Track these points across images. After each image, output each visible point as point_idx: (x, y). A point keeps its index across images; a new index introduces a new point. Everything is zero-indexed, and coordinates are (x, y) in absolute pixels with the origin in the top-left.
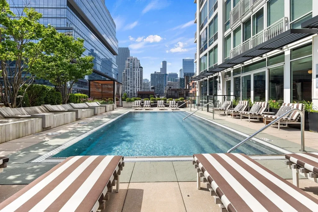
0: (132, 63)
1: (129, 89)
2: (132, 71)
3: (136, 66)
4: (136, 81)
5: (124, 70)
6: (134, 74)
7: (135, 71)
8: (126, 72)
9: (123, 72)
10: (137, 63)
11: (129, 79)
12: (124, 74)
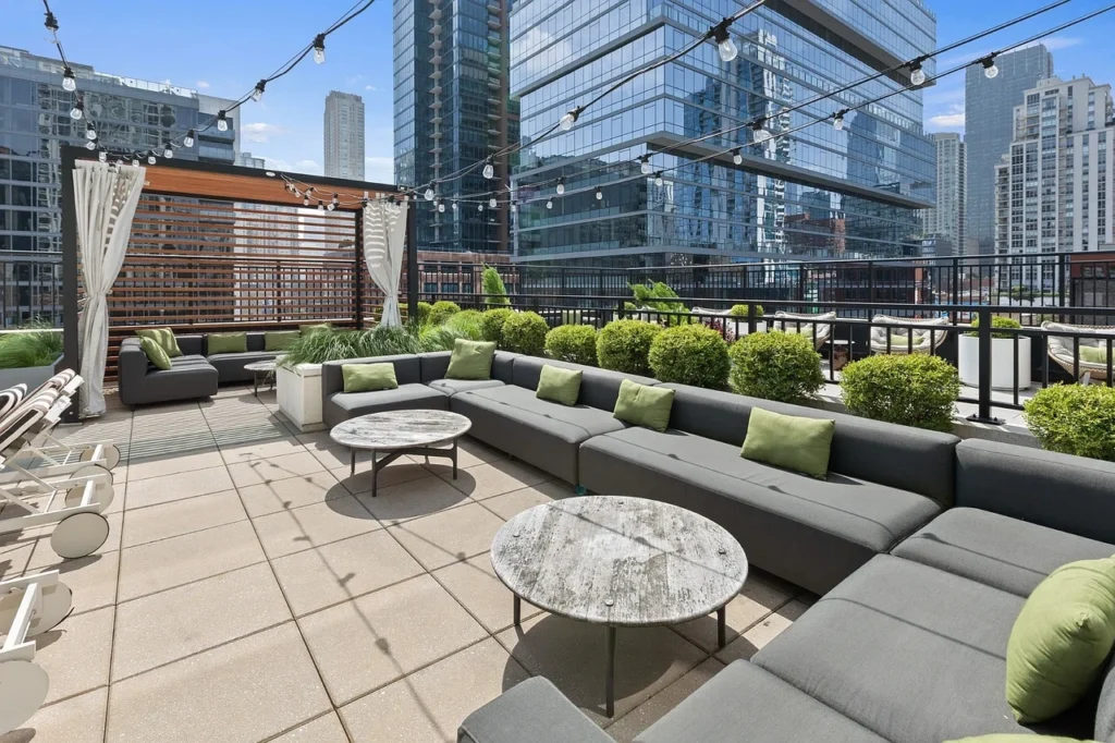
0: (1055, 112)
1: (1032, 243)
2: (1056, 151)
3: (1080, 119)
4: (1086, 199)
5: (1004, 157)
6: (1070, 166)
7: (1078, 151)
8: (1017, 160)
9: (997, 167)
10: (1091, 103)
11: (1031, 194)
12: (1003, 172)
